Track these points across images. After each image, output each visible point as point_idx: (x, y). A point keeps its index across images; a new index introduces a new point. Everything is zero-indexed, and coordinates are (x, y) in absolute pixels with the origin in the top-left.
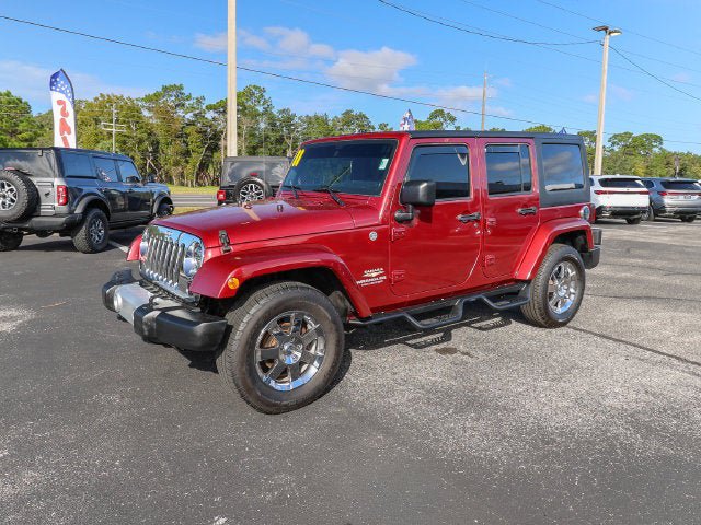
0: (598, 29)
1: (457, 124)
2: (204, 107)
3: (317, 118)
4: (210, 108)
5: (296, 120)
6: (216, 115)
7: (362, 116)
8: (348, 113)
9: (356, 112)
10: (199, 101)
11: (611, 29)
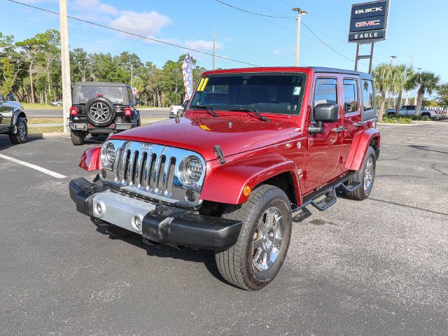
0: (295, 10)
1: (197, 64)
2: (14, 44)
3: (102, 56)
4: (18, 44)
5: (87, 57)
6: (24, 51)
7: (135, 56)
8: (124, 53)
9: (131, 53)
10: (8, 39)
11: (302, 10)
